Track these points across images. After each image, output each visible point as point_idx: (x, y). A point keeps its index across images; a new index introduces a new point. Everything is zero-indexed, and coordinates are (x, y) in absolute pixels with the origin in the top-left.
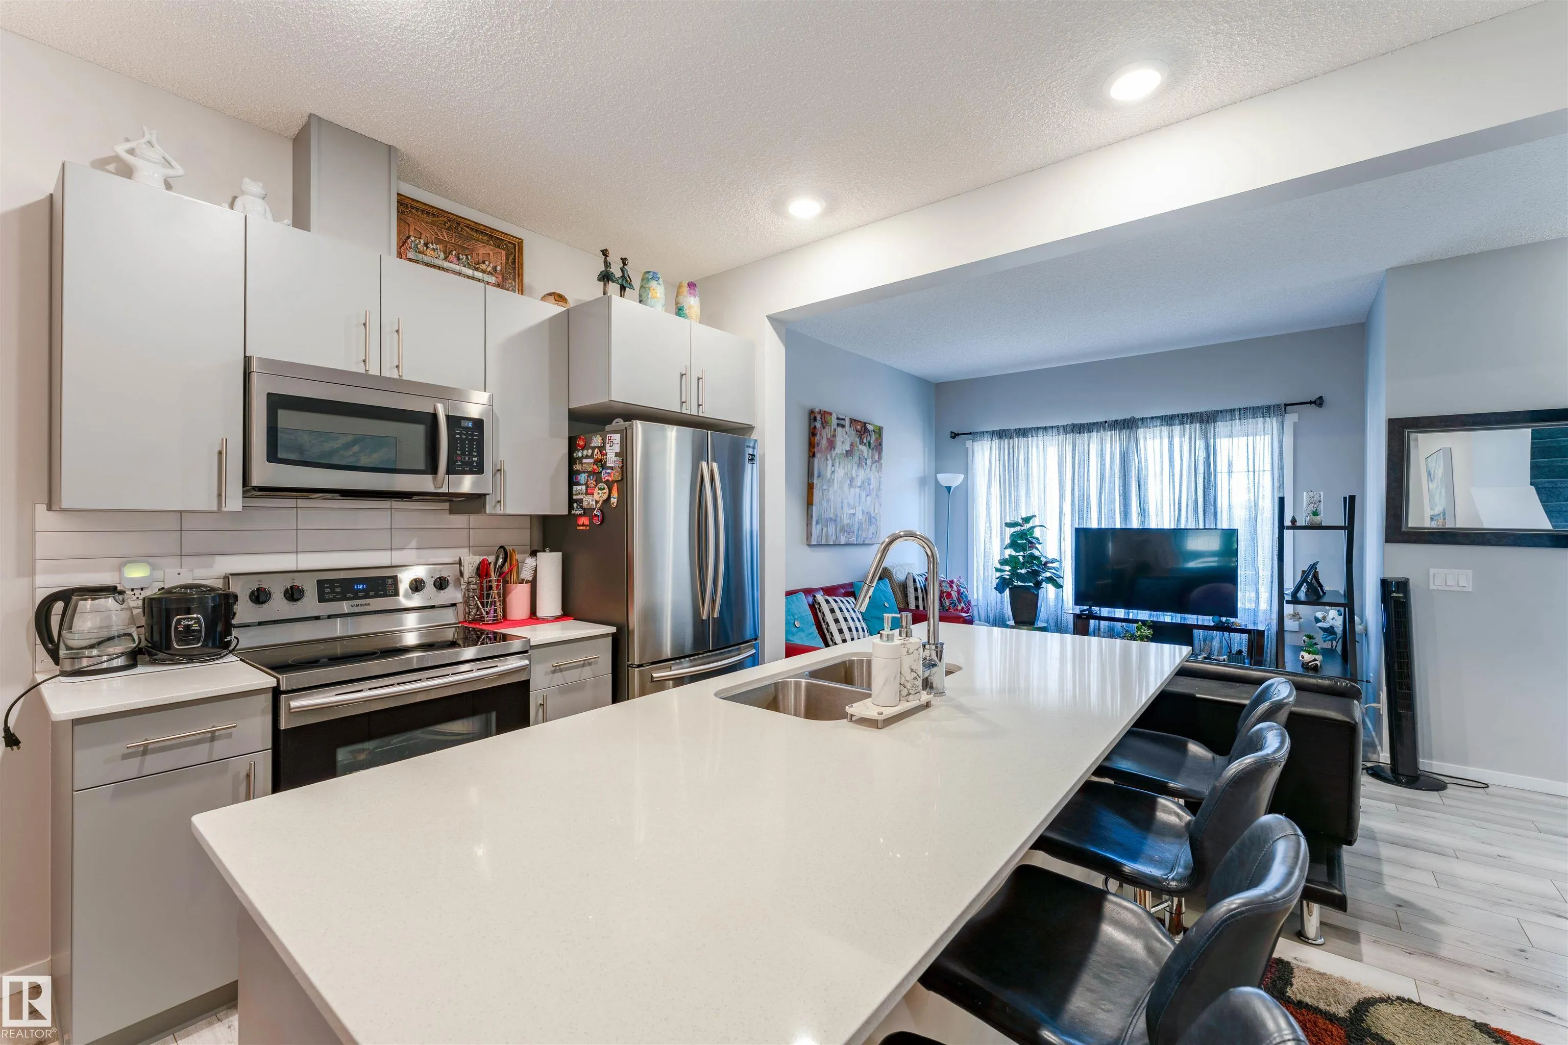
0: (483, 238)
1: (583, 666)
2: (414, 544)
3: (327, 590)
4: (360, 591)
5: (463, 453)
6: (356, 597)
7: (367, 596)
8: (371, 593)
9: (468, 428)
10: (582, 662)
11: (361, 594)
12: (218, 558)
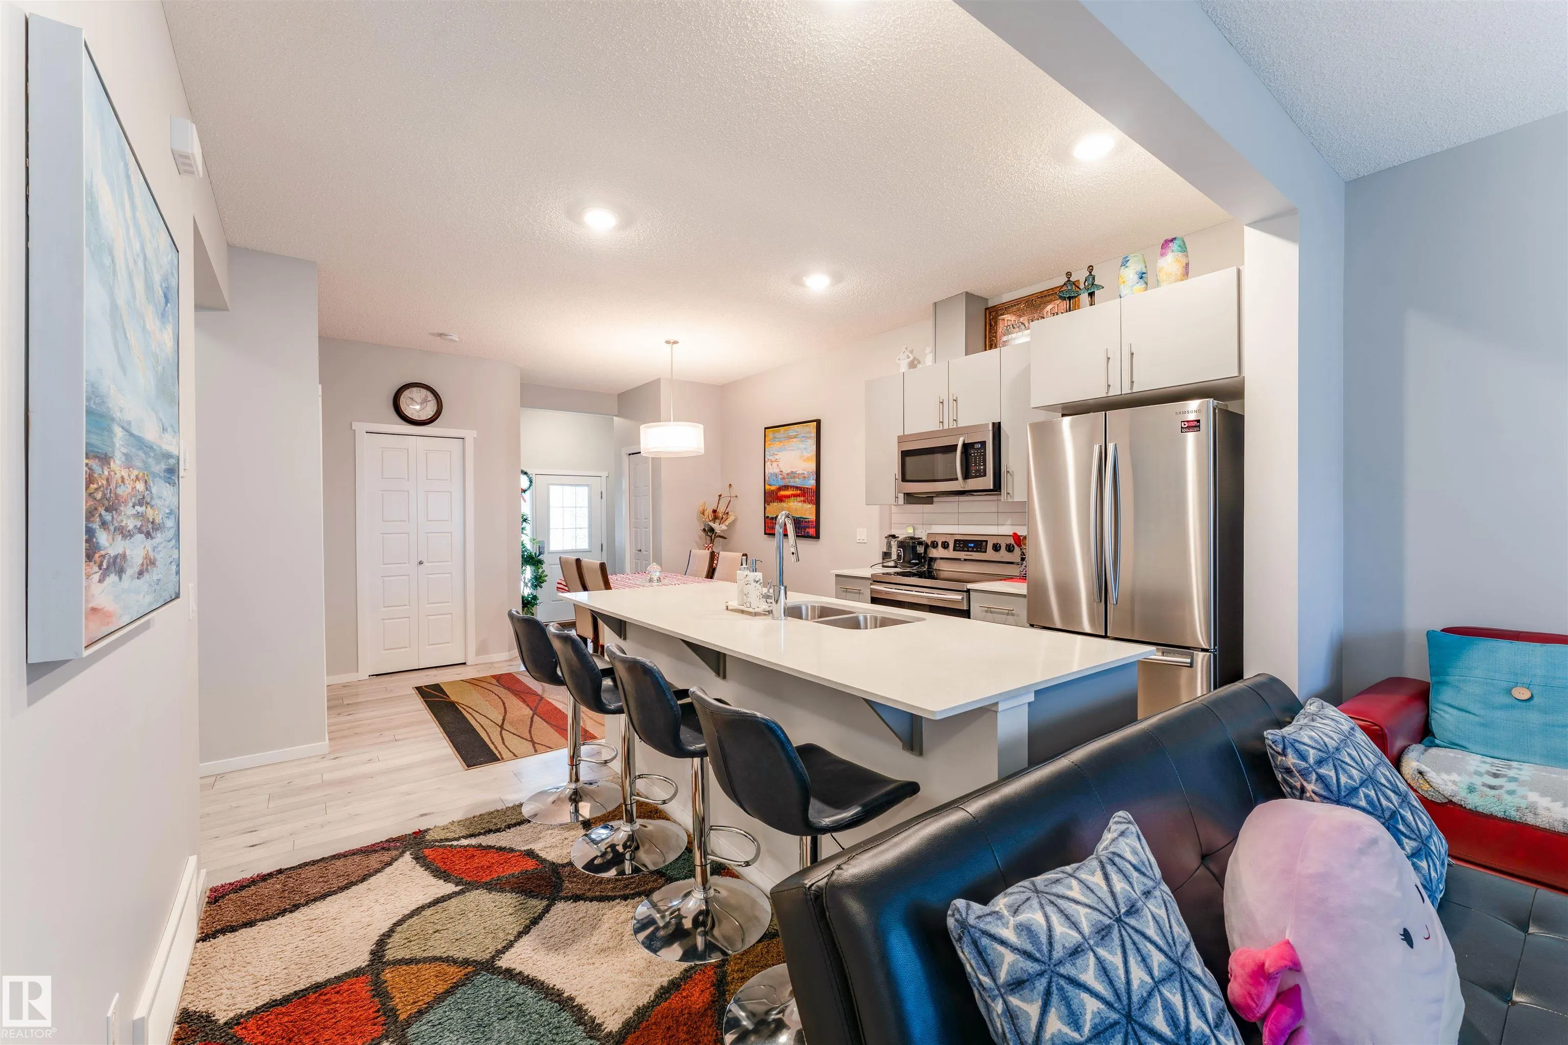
0: (1049, 298)
1: (1008, 614)
2: (1009, 522)
3: (957, 545)
4: (971, 547)
5: (976, 465)
6: (968, 551)
7: (972, 551)
8: (975, 549)
9: (978, 449)
10: (1007, 611)
11: (970, 549)
12: (933, 526)
